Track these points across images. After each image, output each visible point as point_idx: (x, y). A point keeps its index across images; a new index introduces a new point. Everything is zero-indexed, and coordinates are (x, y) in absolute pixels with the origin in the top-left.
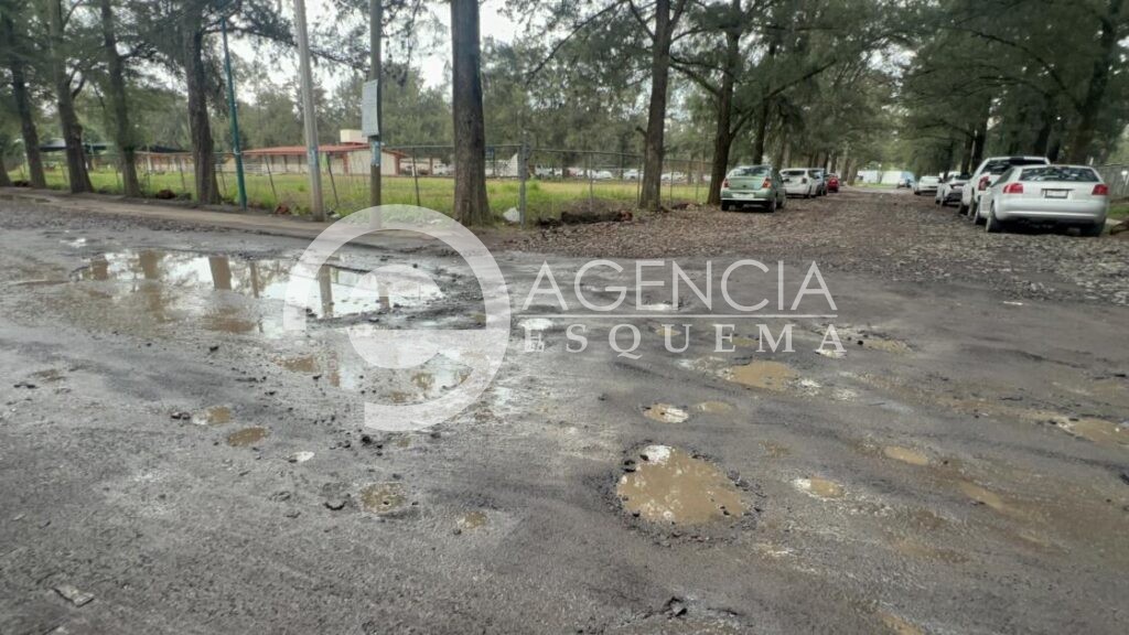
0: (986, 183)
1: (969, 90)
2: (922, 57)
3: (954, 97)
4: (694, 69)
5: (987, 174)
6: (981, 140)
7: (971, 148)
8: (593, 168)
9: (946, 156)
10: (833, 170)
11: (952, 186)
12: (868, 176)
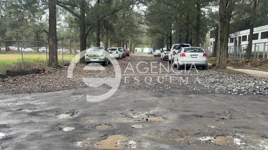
0: (175, 53)
1: (165, 21)
2: (149, 8)
3: (161, 23)
4: (68, 6)
5: (175, 50)
6: (171, 38)
7: (168, 40)
8: (22, 47)
9: (162, 43)
10: (126, 48)
11: (165, 54)
12: (139, 49)
